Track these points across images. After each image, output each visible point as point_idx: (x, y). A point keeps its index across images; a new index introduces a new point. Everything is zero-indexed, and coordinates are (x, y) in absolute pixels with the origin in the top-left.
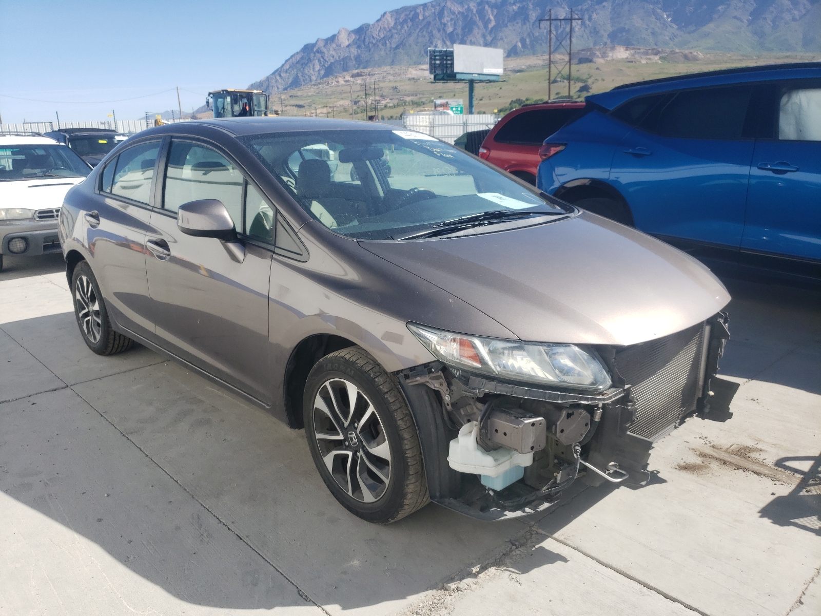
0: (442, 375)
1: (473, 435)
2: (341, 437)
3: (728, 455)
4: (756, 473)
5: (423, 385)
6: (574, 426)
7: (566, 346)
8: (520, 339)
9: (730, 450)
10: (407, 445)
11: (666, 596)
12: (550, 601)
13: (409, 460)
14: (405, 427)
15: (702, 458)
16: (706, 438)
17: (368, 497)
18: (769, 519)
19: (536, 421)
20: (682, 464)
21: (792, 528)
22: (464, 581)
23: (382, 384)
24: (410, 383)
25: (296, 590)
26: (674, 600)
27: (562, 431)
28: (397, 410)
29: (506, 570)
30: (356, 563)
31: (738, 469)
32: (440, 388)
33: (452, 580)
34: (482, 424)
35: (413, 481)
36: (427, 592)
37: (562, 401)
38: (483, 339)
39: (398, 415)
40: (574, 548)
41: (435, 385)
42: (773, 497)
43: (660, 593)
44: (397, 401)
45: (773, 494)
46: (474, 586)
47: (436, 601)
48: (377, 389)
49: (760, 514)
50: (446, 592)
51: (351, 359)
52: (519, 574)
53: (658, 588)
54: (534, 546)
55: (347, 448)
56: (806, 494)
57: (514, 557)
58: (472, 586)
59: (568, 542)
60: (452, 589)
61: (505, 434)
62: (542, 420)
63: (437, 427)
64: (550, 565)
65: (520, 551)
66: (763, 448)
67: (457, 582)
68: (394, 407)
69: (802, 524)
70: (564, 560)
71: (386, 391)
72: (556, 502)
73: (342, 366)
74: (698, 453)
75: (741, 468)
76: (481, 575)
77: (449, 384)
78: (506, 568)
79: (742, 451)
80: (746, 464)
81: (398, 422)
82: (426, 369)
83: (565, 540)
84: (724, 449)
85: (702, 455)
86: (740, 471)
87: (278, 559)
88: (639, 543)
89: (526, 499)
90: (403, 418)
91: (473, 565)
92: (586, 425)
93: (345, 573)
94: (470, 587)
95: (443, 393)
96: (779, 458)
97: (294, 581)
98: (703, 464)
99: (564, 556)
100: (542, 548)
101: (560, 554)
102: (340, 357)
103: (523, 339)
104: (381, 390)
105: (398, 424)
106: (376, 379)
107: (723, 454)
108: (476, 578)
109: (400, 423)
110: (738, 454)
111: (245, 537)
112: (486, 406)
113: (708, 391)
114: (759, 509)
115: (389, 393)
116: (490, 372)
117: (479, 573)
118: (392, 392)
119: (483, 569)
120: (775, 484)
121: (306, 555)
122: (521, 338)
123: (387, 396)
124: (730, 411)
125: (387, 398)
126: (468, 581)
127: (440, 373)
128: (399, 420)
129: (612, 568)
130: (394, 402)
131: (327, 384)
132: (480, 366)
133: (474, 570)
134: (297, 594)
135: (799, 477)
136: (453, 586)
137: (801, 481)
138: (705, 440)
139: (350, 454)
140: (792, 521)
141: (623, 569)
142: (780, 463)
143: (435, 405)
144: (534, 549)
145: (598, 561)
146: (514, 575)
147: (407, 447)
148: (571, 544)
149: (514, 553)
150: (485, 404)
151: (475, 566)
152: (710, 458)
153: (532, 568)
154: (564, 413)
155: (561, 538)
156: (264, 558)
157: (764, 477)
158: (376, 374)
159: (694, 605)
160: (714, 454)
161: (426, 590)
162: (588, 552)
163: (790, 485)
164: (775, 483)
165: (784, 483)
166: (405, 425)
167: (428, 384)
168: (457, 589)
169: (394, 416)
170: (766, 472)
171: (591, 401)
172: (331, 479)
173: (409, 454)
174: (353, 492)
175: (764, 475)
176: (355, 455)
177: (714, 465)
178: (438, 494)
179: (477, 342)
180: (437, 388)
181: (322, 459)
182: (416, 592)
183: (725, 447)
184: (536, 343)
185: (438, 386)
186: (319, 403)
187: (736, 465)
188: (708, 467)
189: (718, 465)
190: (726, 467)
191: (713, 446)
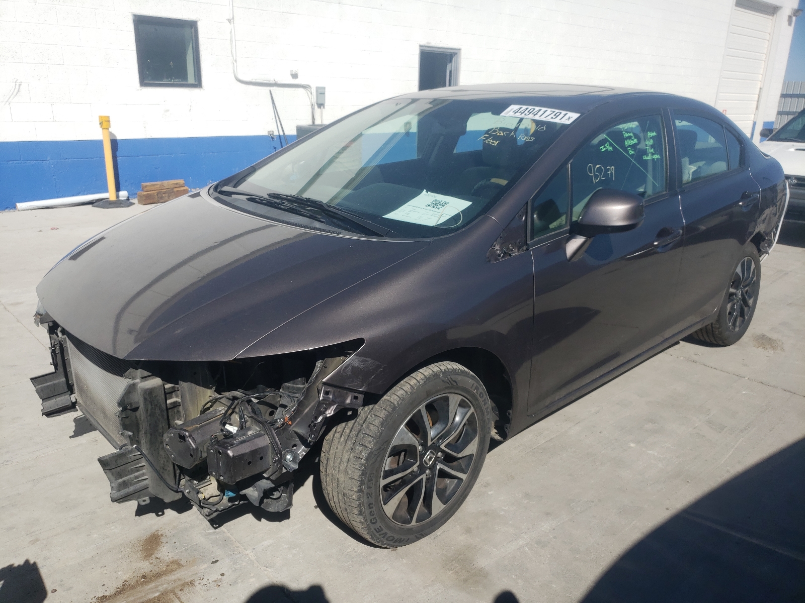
3: (161, 589)
4: (105, 598)
9: (171, 596)
15: (168, 561)
31: (125, 585)
42: (49, 589)
45: (54, 591)
75: (124, 588)
84: (177, 592)
85: (176, 564)
98: (153, 556)
107: (167, 586)
177: (146, 567)
183: (183, 596)
187: (133, 587)
188: (145, 558)
189: (146, 570)
190: (135, 574)
191: (191, 583)
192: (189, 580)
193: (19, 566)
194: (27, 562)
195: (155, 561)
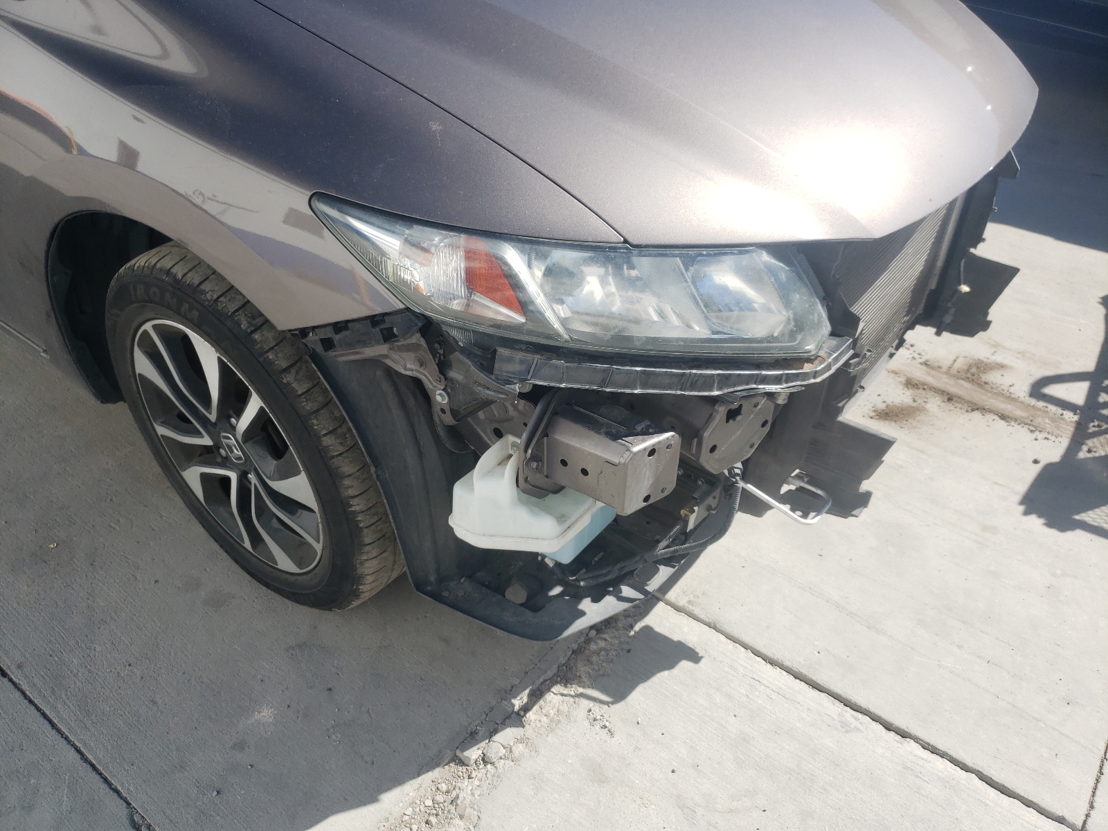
0: (423, 342)
1: (509, 470)
2: (206, 441)
3: (952, 382)
4: (1003, 417)
5: (376, 362)
6: (739, 432)
7: (740, 253)
8: (626, 241)
9: (954, 371)
10: (351, 488)
11: (888, 727)
12: (673, 771)
13: (359, 519)
14: (341, 449)
15: (911, 391)
16: (912, 346)
17: (284, 563)
18: (1040, 516)
19: (660, 442)
20: (882, 406)
21: (1078, 535)
22: (499, 737)
23: (272, 348)
24: (343, 355)
25: (123, 811)
26: (904, 734)
27: (713, 449)
28: (318, 411)
29: (582, 695)
30: (266, 714)
31: (973, 410)
32: (421, 373)
33: (472, 738)
34: (530, 451)
35: (374, 553)
36: (420, 779)
37: (720, 389)
38: (527, 246)
39: (321, 425)
40: (708, 625)
41: (407, 365)
42: (1038, 468)
43: (875, 718)
44: (316, 389)
45: (1036, 462)
46: (519, 749)
47: (440, 798)
48: (261, 359)
49: (1022, 508)
50: (460, 768)
51: (188, 279)
52: (607, 703)
53: (872, 709)
54: (632, 627)
55: (225, 463)
56: (1089, 455)
57: (594, 659)
58: (514, 748)
59: (697, 611)
60: (472, 762)
61: (585, 472)
62: (673, 436)
63: (420, 455)
64: (666, 673)
65: (605, 640)
66: (1006, 362)
67: (483, 744)
68: (310, 404)
69: (1095, 524)
70: (694, 657)
71: (284, 364)
72: (682, 562)
73: (168, 295)
74: (903, 379)
75: (977, 409)
76: (531, 715)
77: (443, 367)
78: (581, 690)
79: (974, 370)
80: (984, 397)
81: (324, 439)
82: (377, 329)
83: (690, 607)
84: (944, 369)
85: (910, 384)
86: (977, 415)
87: (88, 723)
88: (828, 601)
89: (623, 567)
90: (335, 429)
91: (513, 691)
92: (764, 425)
93: (240, 746)
94: (511, 751)
95: (428, 385)
96: (1032, 380)
97: (122, 785)
98: (914, 405)
99: (693, 647)
100: (648, 629)
101: (683, 641)
102: (161, 270)
103: (635, 242)
104: (271, 363)
105: (325, 444)
106: (256, 336)
107: (945, 379)
108: (521, 725)
109: (327, 441)
110: (968, 378)
111: (13, 667)
112: (539, 408)
113: (960, 285)
114: (1018, 498)
115: (293, 371)
116: (549, 337)
117: (526, 709)
118: (300, 368)
119: (536, 695)
120: (1036, 439)
121: (155, 703)
122: (630, 239)
123: (288, 378)
124: (989, 318)
125: (289, 384)
126: (507, 735)
127: (417, 339)
128: (325, 435)
129: (782, 667)
130: (307, 391)
131: (148, 327)
132: (521, 319)
133: (517, 703)
134: (127, 823)
135: (1071, 417)
136: (473, 753)
137: (1077, 429)
138: (912, 349)
139: (233, 476)
140: (1077, 517)
141: (804, 671)
142: (1037, 390)
143: (411, 402)
144: (632, 633)
145: (757, 653)
146: (598, 710)
147: (351, 492)
148: (702, 617)
149: (593, 647)
150: (536, 405)
151: (518, 695)
152: (924, 389)
153: (632, 688)
154: (722, 410)
155: (682, 602)
156: (53, 725)
157: (1015, 425)
158: (254, 322)
159: (941, 746)
160: (930, 380)
161: (419, 775)
162: (736, 633)
163: (1059, 439)
164: (1034, 436)
165: (1049, 436)
166: (341, 444)
167: (388, 362)
168: (483, 759)
169: (312, 427)
170: (1019, 413)
171: (787, 382)
172: (205, 512)
173: (357, 505)
174: (254, 545)
175: (1016, 420)
176: (243, 477)
177: (934, 405)
178: (432, 579)
179: (513, 256)
180: (412, 370)
181: (179, 474)
182: (397, 781)
183: (946, 363)
184: (668, 251)
185: (413, 367)
186: (143, 366)
187: (968, 402)
188: (923, 410)
189: (939, 403)
190: (952, 408)
191: (926, 364)
192: (924, 368)
193: (1040, 517)
194: (1026, 513)
195: (919, 401)
